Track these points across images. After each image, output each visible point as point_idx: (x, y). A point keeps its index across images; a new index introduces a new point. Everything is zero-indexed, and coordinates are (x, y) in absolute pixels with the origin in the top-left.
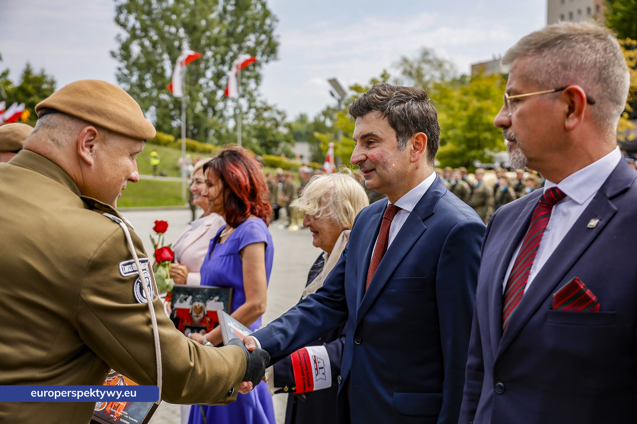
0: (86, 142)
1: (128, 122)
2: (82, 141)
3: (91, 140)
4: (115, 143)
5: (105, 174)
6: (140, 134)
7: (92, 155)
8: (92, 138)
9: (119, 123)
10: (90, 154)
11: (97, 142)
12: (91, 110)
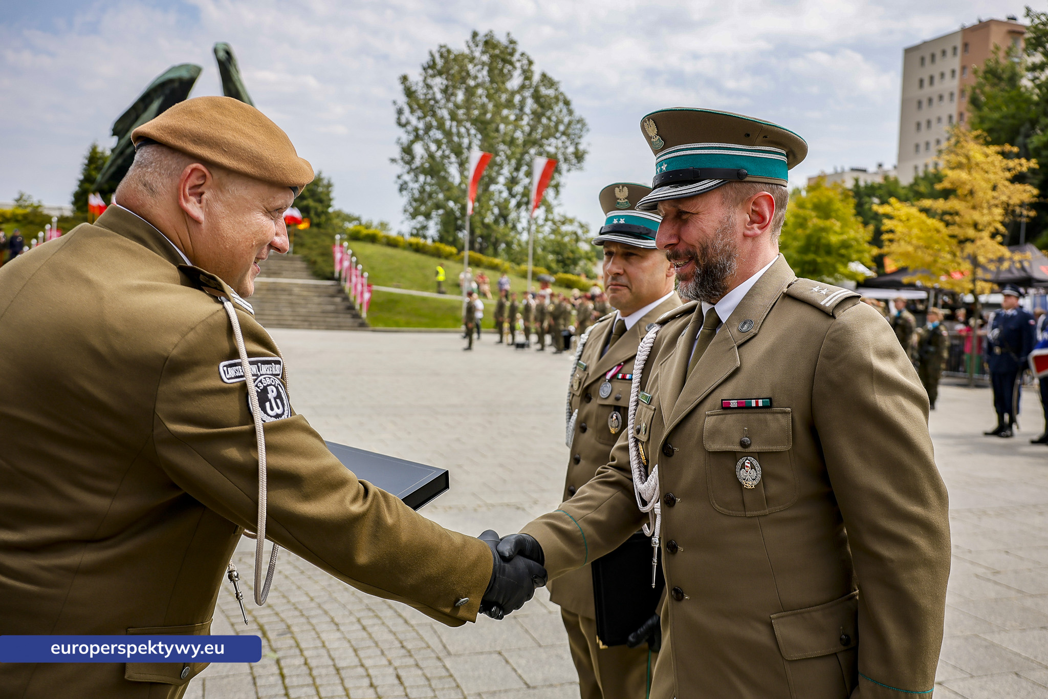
0: (189, 189)
1: (257, 158)
2: (185, 186)
3: (201, 185)
4: (239, 191)
5: (224, 237)
6: (279, 176)
7: (201, 207)
8: (201, 182)
9: (241, 159)
10: (198, 205)
11: (209, 188)
12: (198, 139)
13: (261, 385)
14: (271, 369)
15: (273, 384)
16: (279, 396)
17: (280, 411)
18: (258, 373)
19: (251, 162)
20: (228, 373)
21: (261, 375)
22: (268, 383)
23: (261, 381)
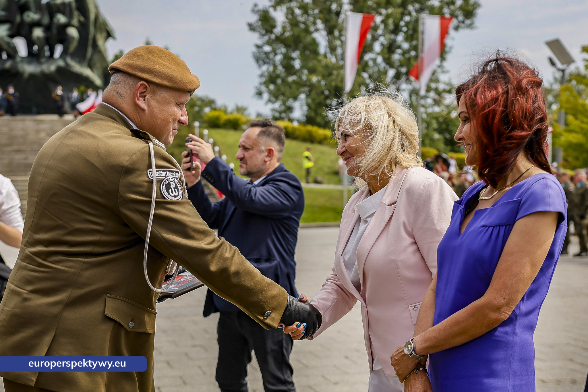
0: (139, 94)
1: (171, 78)
2: (137, 92)
3: (145, 92)
4: (163, 94)
5: (156, 117)
6: (182, 86)
7: (145, 103)
8: (145, 90)
9: (163, 79)
10: (144, 102)
11: (148, 93)
12: (143, 70)
13: (167, 181)
14: (173, 175)
15: (174, 181)
16: (176, 187)
17: (176, 194)
18: (166, 176)
19: (168, 80)
20: (151, 175)
21: (168, 177)
22: (171, 181)
23: (167, 179)
